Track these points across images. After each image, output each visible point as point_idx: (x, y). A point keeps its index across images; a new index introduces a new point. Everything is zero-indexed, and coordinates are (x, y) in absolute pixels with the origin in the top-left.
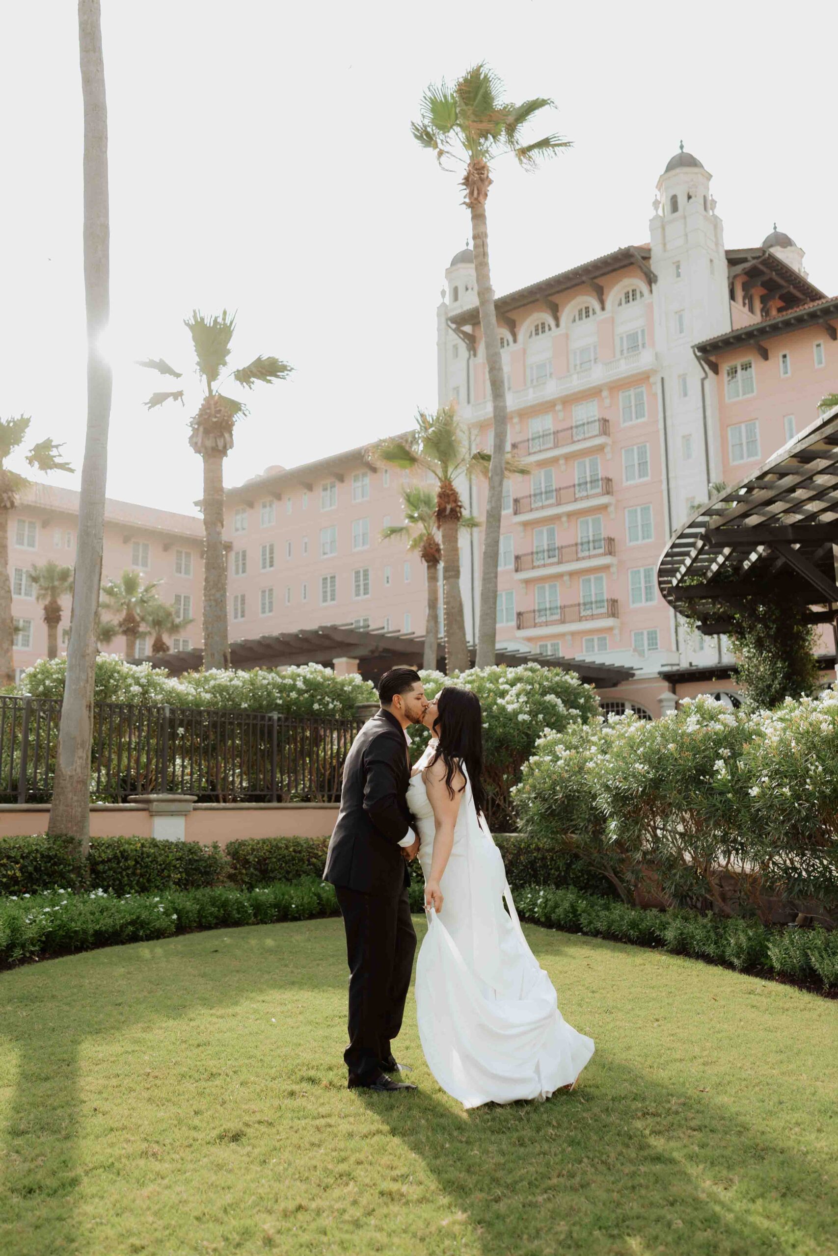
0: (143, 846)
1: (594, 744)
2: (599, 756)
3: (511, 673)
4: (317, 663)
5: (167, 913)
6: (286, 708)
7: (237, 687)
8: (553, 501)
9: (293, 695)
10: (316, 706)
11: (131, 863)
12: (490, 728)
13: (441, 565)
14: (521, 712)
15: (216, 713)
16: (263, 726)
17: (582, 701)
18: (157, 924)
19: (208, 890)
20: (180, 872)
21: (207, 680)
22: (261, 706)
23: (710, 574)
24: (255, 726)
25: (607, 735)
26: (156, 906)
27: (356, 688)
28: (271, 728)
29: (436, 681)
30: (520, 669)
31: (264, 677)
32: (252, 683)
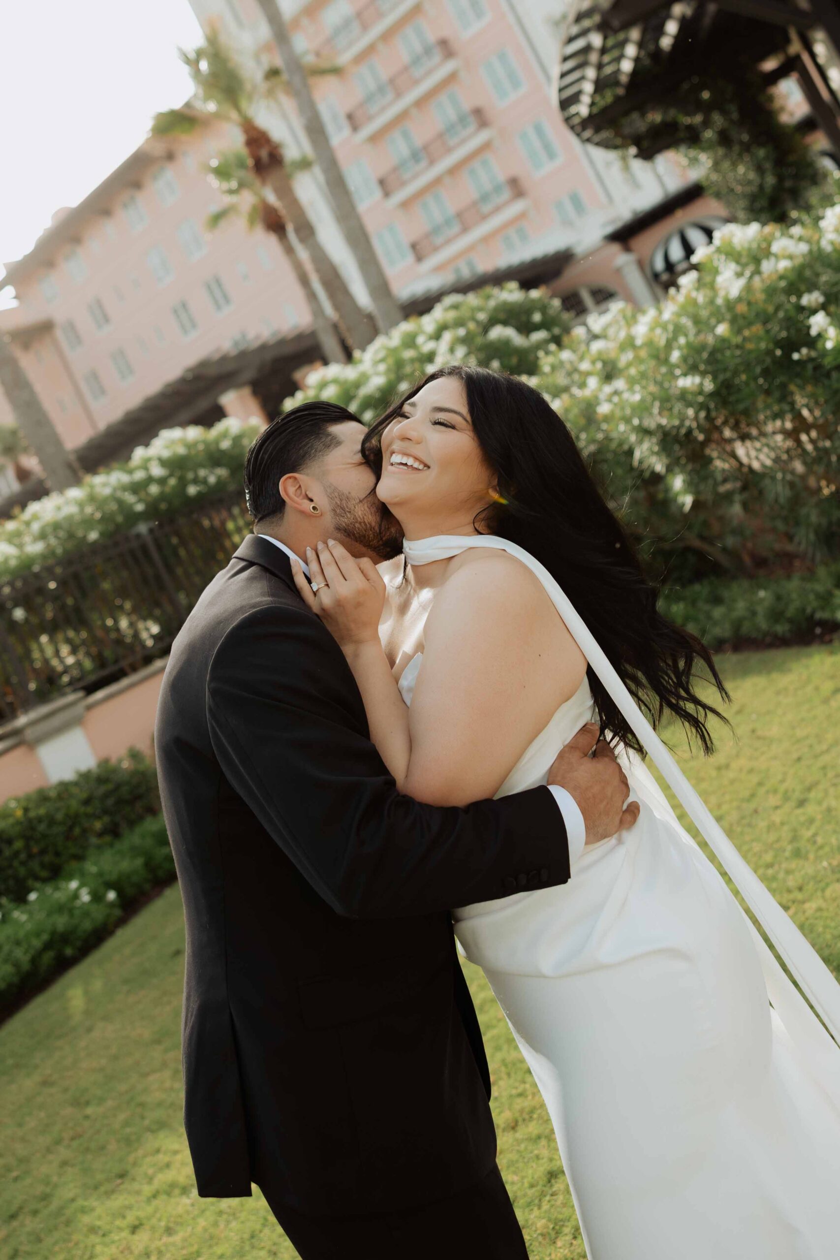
0: (26, 810)
1: (588, 374)
2: (608, 389)
3: (427, 323)
4: (171, 426)
5: (97, 897)
6: (153, 511)
7: (69, 518)
8: (390, 96)
9: (154, 489)
10: (192, 490)
11: (18, 844)
13: (290, 229)
15: (59, 563)
16: (132, 551)
17: (537, 317)
18: (87, 925)
20: (100, 817)
21: (28, 524)
22: (117, 527)
23: (624, 79)
24: (121, 555)
25: (600, 353)
26: (76, 896)
28: (144, 548)
29: (335, 381)
30: (439, 313)
31: (105, 485)
32: (92, 498)
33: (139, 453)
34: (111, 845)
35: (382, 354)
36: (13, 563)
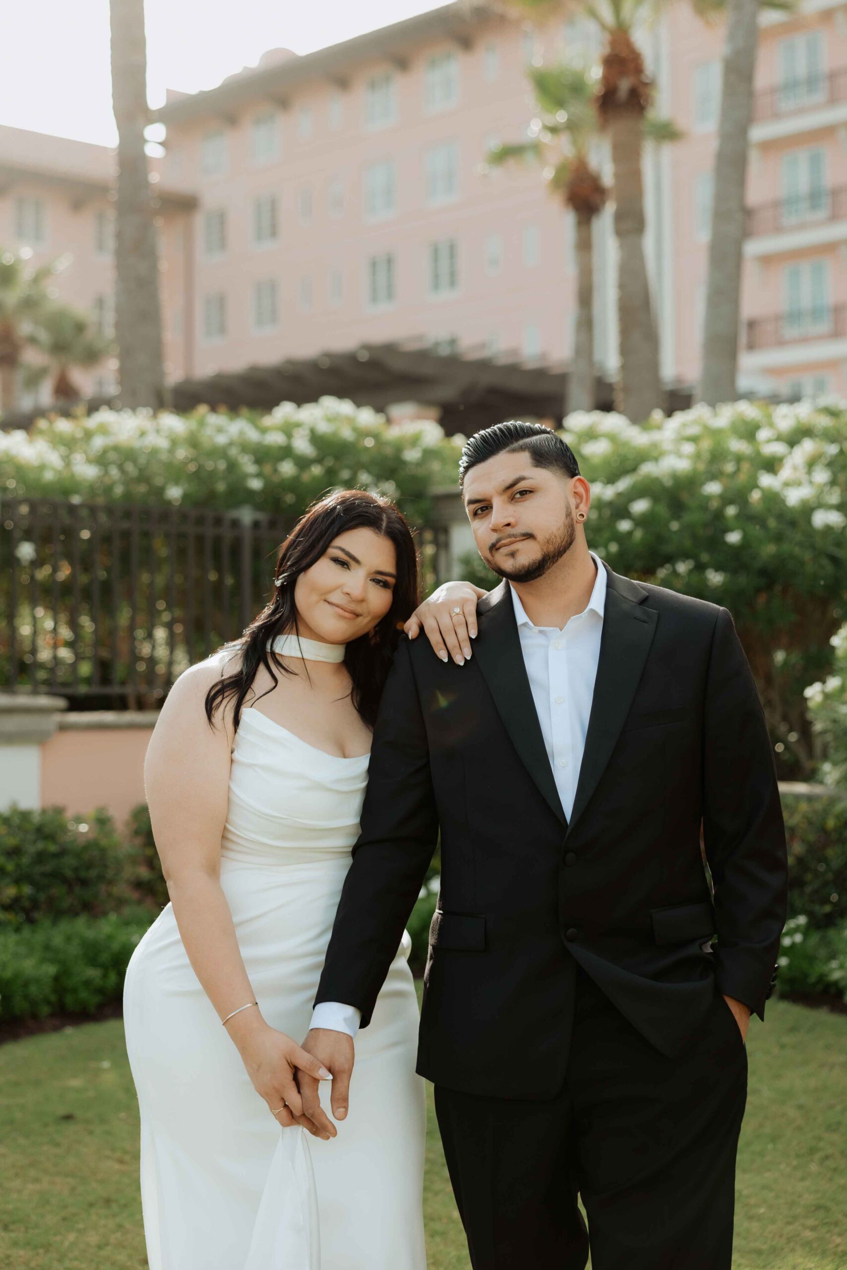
3: (785, 416)
6: (271, 497)
7: (154, 452)
8: (820, 97)
9: (287, 468)
12: (745, 543)
13: (606, 214)
14: (821, 505)
15: (110, 510)
16: (218, 540)
19: (81, 926)
20: (17, 882)
21: (88, 435)
22: (212, 495)
24: (200, 539)
27: (429, 454)
28: (236, 543)
29: (612, 438)
31: (220, 430)
32: (193, 442)
33: (285, 411)
34: (18, 930)
35: (694, 430)
36: (49, 476)
